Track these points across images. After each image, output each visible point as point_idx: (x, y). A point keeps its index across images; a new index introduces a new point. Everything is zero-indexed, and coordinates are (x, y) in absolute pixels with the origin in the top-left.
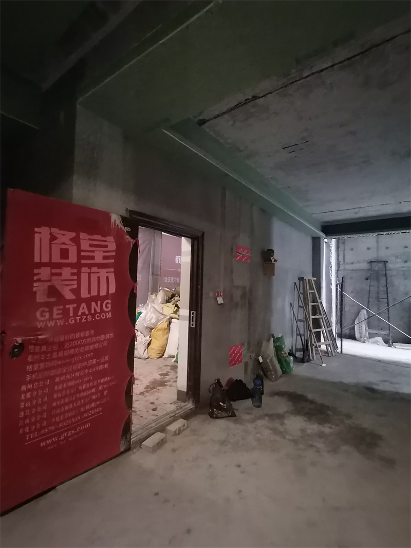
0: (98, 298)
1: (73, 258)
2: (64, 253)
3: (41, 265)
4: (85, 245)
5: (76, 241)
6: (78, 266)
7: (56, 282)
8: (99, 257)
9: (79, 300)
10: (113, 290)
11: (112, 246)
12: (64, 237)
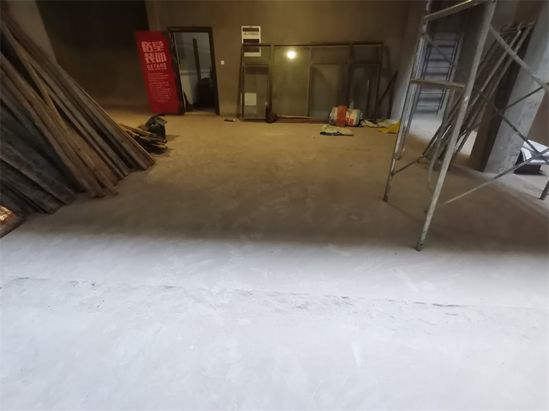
0: (161, 63)
1: (152, 50)
2: (150, 49)
3: (145, 53)
4: (154, 46)
5: (151, 45)
6: (154, 52)
7: (150, 57)
8: (159, 50)
9: (156, 63)
10: (165, 60)
11: (162, 44)
12: (149, 44)
